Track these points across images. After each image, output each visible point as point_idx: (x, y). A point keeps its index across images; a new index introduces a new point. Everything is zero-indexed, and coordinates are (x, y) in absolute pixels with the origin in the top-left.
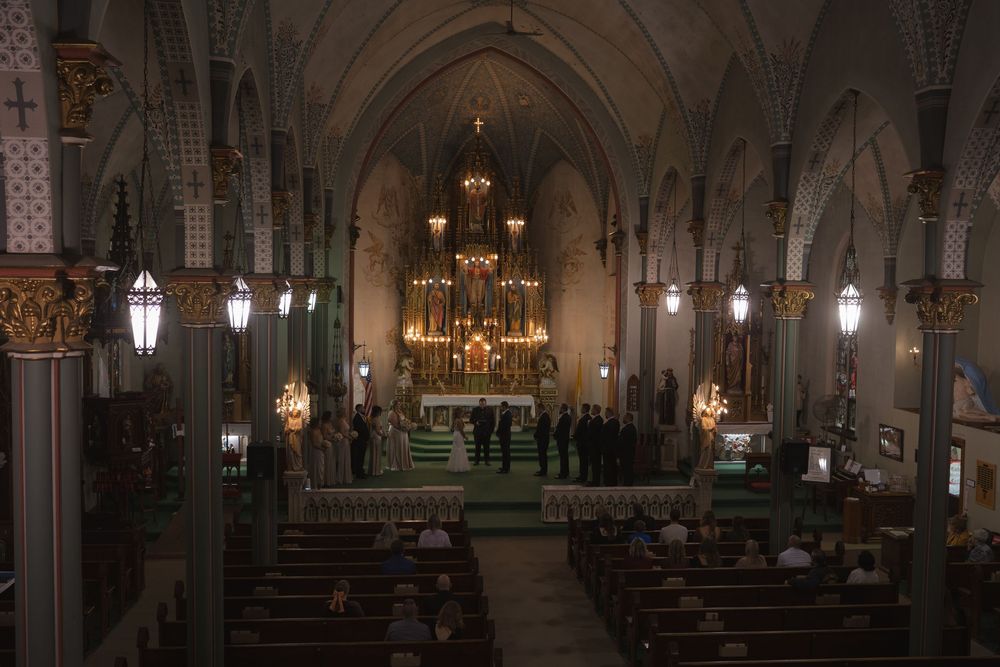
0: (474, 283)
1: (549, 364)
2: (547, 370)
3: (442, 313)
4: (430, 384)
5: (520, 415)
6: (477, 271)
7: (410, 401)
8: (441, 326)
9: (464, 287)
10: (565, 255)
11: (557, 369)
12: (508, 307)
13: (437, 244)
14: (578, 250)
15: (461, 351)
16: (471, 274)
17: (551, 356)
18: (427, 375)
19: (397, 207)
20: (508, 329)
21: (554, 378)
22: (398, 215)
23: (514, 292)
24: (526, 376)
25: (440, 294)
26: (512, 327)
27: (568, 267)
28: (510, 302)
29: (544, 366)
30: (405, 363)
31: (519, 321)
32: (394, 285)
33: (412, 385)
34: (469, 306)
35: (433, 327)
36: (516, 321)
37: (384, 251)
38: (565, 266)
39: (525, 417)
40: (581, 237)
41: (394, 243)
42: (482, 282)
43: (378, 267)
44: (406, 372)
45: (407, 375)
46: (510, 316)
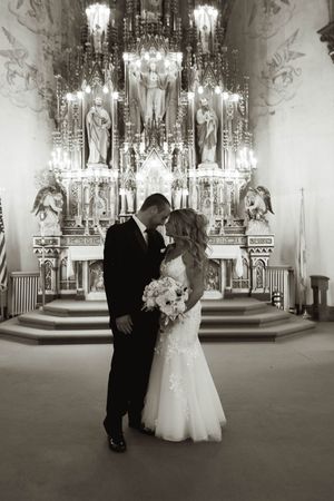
0: (150, 93)
1: (259, 201)
2: (256, 210)
3: (106, 138)
4: (87, 233)
5: (219, 274)
6: (153, 78)
7: (57, 256)
8: (105, 157)
9: (136, 102)
10: (274, 65)
11: (271, 210)
12: (198, 130)
13: (98, 44)
14: (291, 53)
15: (132, 186)
16: (144, 81)
17: (262, 189)
18: (83, 222)
19: (49, 10)
20: (199, 160)
21: (267, 222)
22: (52, 21)
23: (205, 109)
24: (225, 221)
25: (103, 113)
26: (204, 158)
27: (279, 80)
28: (200, 122)
29: (252, 204)
30: (49, 200)
31: (214, 148)
32: (47, 113)
33: (60, 234)
34: (143, 128)
35: (94, 156)
36: (210, 147)
37: (29, 61)
38: (274, 80)
39: (228, 276)
40: (296, 34)
41: (46, 58)
42: (161, 93)
43: (19, 81)
44: (49, 213)
45: (53, 219)
46: (200, 143)
